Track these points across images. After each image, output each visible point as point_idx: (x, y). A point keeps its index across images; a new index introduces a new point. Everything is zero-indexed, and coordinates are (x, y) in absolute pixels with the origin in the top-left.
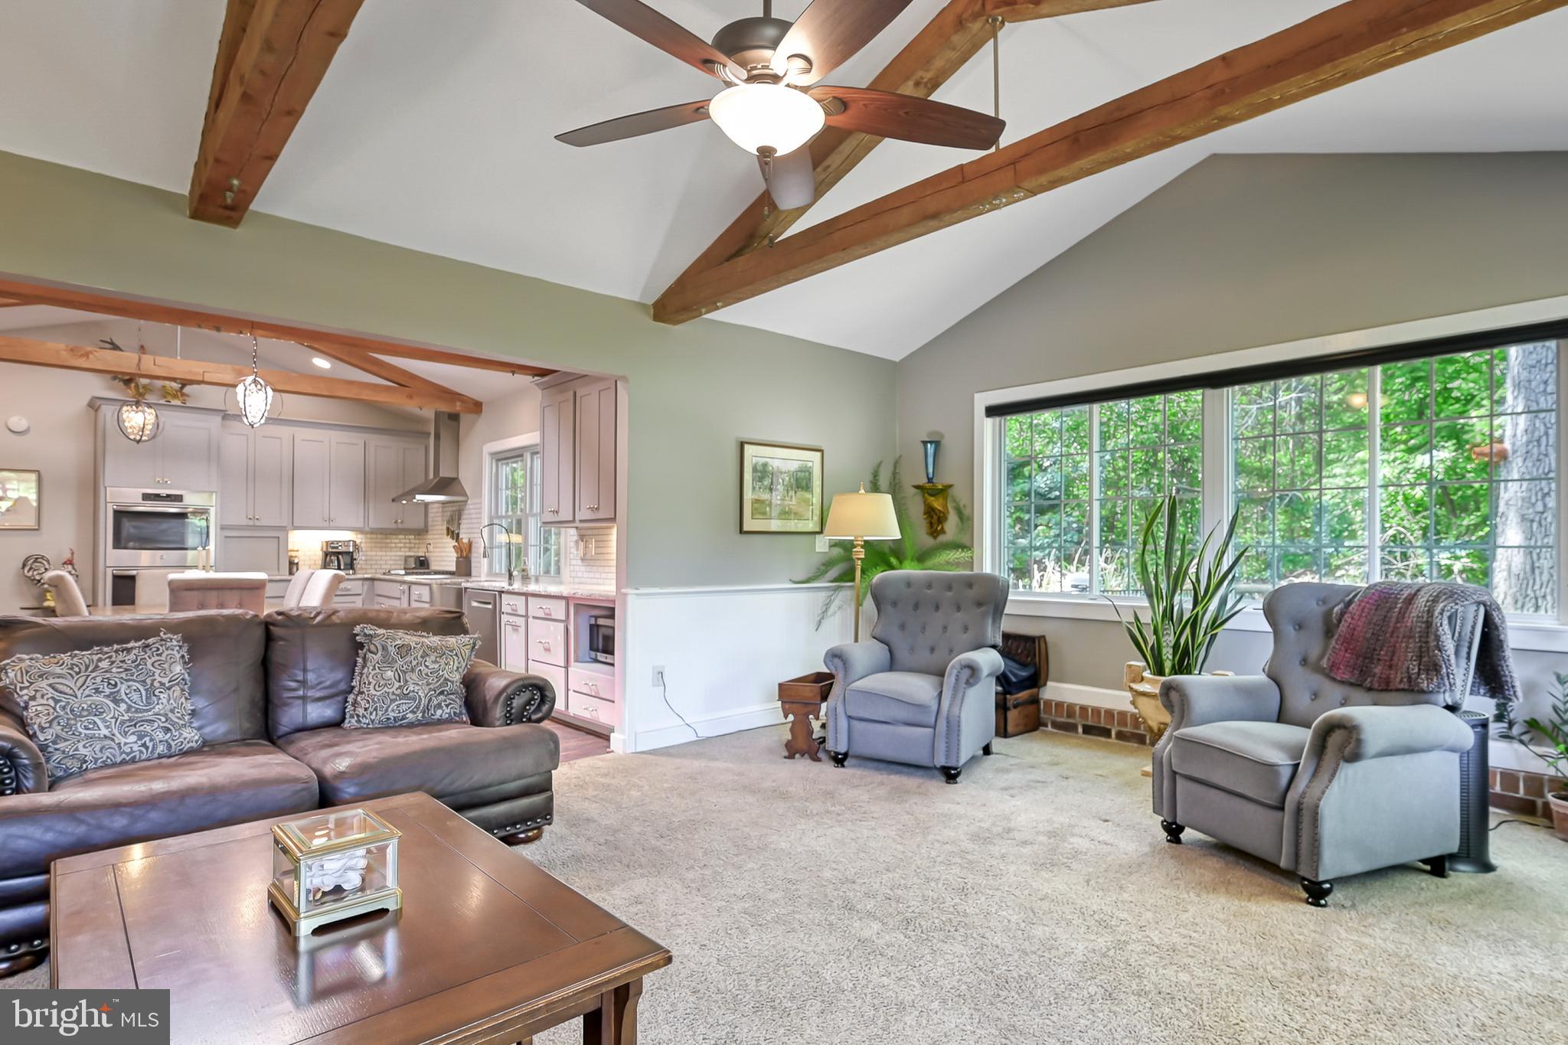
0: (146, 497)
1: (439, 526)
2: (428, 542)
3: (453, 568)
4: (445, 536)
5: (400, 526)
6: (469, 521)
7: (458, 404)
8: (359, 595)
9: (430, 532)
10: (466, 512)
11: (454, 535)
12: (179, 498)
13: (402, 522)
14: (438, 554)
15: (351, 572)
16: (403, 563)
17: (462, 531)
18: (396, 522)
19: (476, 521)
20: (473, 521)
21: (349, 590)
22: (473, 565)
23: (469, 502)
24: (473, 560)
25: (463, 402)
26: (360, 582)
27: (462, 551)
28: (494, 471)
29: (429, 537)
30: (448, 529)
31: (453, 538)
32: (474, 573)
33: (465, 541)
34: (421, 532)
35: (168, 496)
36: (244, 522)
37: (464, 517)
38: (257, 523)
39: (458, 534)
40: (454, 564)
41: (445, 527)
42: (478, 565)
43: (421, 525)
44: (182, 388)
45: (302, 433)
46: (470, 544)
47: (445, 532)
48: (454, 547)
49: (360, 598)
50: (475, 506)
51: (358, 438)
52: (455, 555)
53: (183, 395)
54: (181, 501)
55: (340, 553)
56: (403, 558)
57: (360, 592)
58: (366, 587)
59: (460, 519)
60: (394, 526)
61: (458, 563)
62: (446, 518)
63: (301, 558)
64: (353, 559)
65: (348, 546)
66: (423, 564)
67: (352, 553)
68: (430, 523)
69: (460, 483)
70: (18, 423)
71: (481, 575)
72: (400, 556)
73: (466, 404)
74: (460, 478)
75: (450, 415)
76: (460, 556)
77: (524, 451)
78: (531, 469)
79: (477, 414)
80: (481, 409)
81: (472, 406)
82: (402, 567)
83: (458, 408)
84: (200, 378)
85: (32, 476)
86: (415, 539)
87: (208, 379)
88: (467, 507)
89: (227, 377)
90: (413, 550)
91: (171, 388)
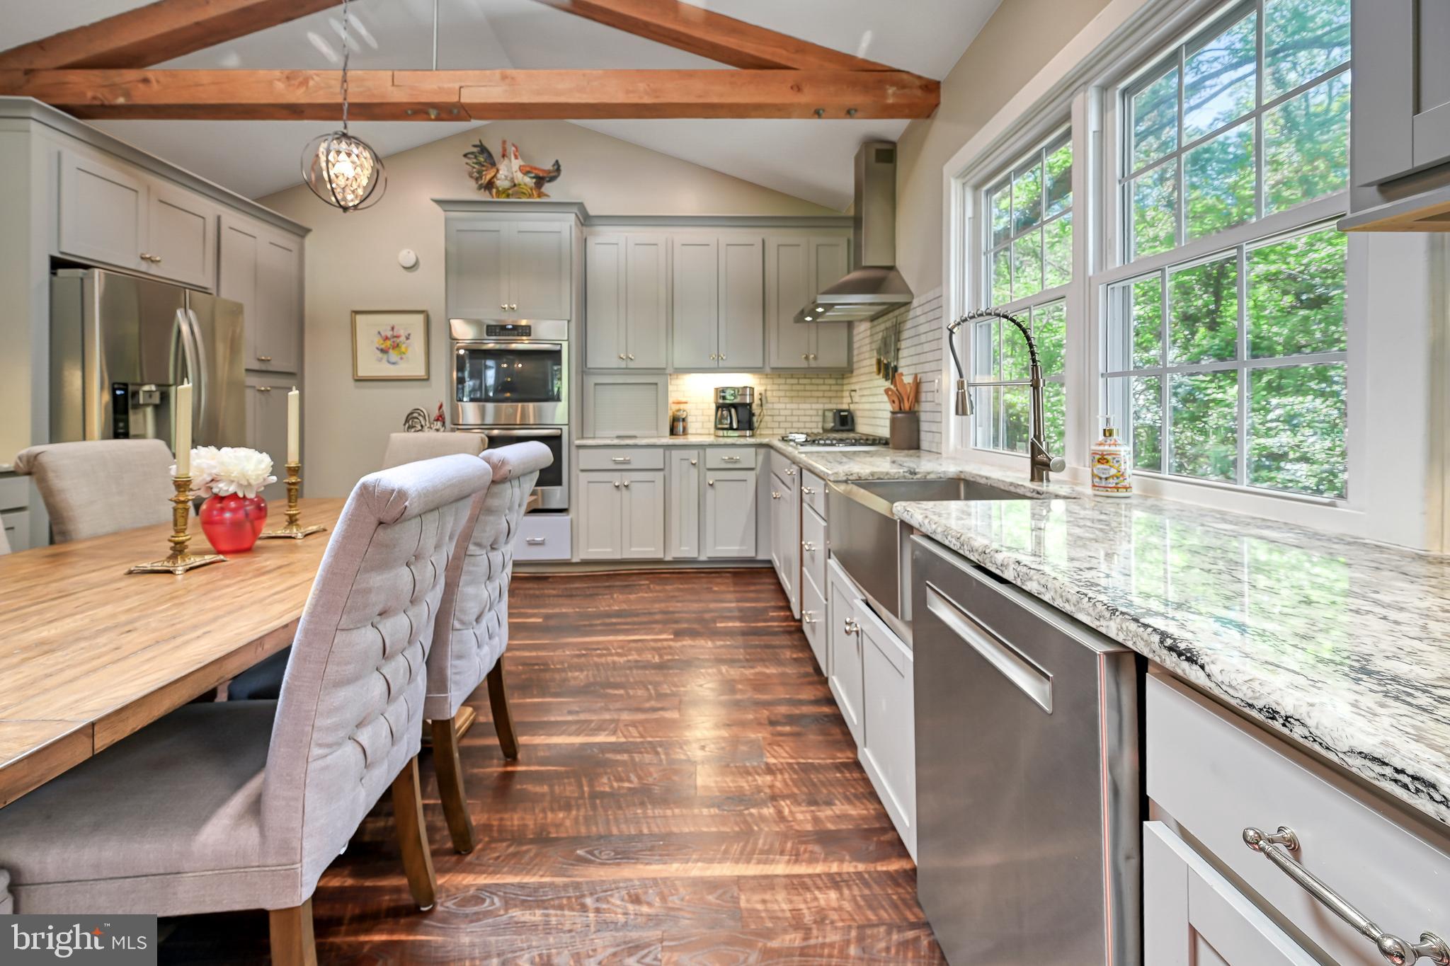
0: (490, 330)
1: (867, 361)
2: (853, 387)
3: (885, 432)
4: (875, 376)
5: (813, 364)
6: (916, 341)
7: (891, 90)
8: (752, 469)
9: (855, 373)
10: (909, 324)
11: (888, 371)
13: (815, 358)
14: (867, 406)
15: (748, 433)
16: (820, 419)
17: (902, 363)
18: (807, 358)
19: (930, 336)
20: (923, 339)
21: (737, 461)
22: (924, 426)
23: (915, 303)
24: (923, 417)
25: (901, 85)
26: (753, 450)
27: (901, 400)
28: (969, 213)
29: (854, 380)
30: (879, 362)
31: (886, 377)
32: (925, 444)
33: (908, 380)
34: (843, 373)
35: (514, 327)
36: (615, 362)
37: (905, 335)
38: (632, 365)
39: (895, 369)
40: (887, 423)
41: (874, 361)
42: (934, 427)
43: (844, 364)
46: (917, 385)
47: (875, 368)
48: (887, 391)
49: (753, 473)
50: (927, 307)
51: (753, 237)
52: (888, 407)
54: (530, 333)
55: (734, 406)
56: (820, 413)
57: (753, 466)
58: (760, 458)
59: (898, 340)
60: (804, 364)
61: (894, 422)
62: (875, 346)
63: (688, 411)
64: (751, 415)
65: (744, 395)
66: (845, 421)
67: (749, 405)
68: (855, 359)
69: (898, 271)
70: (407, 257)
71: (944, 450)
72: (817, 410)
73: (907, 91)
74: (897, 264)
75: (878, 152)
76: (897, 409)
77: (1066, 100)
78: (1101, 133)
79: (928, 116)
80: (938, 96)
81: (919, 93)
82: (820, 425)
83: (890, 101)
84: (454, 99)
85: (421, 317)
86: (837, 384)
87: (465, 99)
88: (911, 314)
89: (495, 93)
90: (833, 400)
91: (525, 185)
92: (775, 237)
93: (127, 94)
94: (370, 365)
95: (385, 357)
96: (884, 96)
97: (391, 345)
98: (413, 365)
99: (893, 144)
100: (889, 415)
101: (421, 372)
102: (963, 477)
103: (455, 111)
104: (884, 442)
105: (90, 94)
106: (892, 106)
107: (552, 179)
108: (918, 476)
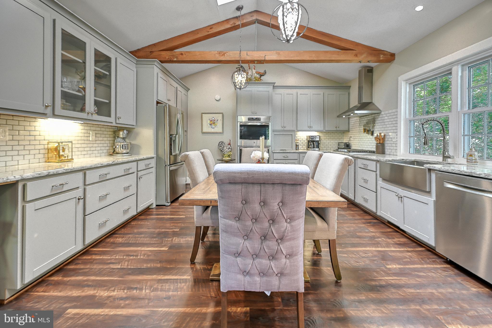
0: (249, 119)
1: (357, 128)
3: (374, 149)
4: (363, 133)
6: (383, 124)
7: (382, 56)
9: (351, 132)
10: (379, 119)
11: (370, 132)
12: (258, 119)
13: (339, 127)
14: (357, 142)
15: (318, 149)
16: (337, 145)
17: (376, 130)
18: (336, 127)
19: (390, 123)
20: (387, 123)
22: (387, 148)
23: (383, 113)
24: (386, 145)
25: (384, 54)
27: (378, 140)
28: (408, 91)
29: (350, 134)
30: (365, 129)
31: (369, 134)
32: (387, 153)
33: (380, 135)
34: (346, 131)
35: (256, 118)
36: (280, 128)
37: (378, 122)
38: (285, 129)
39: (373, 131)
40: (375, 147)
41: (363, 128)
42: (392, 148)
43: (346, 129)
44: (260, 77)
45: (300, 91)
46: (384, 136)
47: (363, 131)
48: (371, 138)
50: (388, 115)
51: (320, 92)
52: (375, 142)
53: (261, 80)
54: (260, 120)
55: (314, 141)
56: (337, 143)
59: (374, 123)
60: (335, 129)
61: (377, 147)
62: (363, 124)
63: (299, 143)
64: (319, 144)
65: (317, 138)
66: (348, 146)
67: (318, 141)
68: (351, 128)
69: (374, 104)
70: (218, 97)
71: (398, 154)
72: (336, 142)
73: (386, 56)
74: (373, 102)
75: (368, 70)
76: (378, 143)
77: (451, 66)
78: (462, 77)
79: (390, 62)
80: (395, 58)
81: (389, 56)
82: (337, 147)
83: (381, 59)
84: (263, 59)
85: (221, 115)
86: (342, 135)
87: (266, 59)
88: (380, 116)
89: (274, 57)
90: (341, 140)
91: (257, 77)
92: (327, 92)
93: (177, 58)
94: (206, 129)
95: (211, 126)
96: (380, 57)
97: (213, 123)
98: (219, 129)
99: (372, 68)
100: (375, 144)
101: (221, 131)
102: (416, 160)
103: (262, 62)
104: (373, 152)
105: (167, 58)
106: (382, 60)
107: (263, 75)
108: (404, 160)
